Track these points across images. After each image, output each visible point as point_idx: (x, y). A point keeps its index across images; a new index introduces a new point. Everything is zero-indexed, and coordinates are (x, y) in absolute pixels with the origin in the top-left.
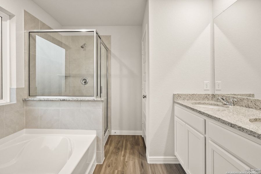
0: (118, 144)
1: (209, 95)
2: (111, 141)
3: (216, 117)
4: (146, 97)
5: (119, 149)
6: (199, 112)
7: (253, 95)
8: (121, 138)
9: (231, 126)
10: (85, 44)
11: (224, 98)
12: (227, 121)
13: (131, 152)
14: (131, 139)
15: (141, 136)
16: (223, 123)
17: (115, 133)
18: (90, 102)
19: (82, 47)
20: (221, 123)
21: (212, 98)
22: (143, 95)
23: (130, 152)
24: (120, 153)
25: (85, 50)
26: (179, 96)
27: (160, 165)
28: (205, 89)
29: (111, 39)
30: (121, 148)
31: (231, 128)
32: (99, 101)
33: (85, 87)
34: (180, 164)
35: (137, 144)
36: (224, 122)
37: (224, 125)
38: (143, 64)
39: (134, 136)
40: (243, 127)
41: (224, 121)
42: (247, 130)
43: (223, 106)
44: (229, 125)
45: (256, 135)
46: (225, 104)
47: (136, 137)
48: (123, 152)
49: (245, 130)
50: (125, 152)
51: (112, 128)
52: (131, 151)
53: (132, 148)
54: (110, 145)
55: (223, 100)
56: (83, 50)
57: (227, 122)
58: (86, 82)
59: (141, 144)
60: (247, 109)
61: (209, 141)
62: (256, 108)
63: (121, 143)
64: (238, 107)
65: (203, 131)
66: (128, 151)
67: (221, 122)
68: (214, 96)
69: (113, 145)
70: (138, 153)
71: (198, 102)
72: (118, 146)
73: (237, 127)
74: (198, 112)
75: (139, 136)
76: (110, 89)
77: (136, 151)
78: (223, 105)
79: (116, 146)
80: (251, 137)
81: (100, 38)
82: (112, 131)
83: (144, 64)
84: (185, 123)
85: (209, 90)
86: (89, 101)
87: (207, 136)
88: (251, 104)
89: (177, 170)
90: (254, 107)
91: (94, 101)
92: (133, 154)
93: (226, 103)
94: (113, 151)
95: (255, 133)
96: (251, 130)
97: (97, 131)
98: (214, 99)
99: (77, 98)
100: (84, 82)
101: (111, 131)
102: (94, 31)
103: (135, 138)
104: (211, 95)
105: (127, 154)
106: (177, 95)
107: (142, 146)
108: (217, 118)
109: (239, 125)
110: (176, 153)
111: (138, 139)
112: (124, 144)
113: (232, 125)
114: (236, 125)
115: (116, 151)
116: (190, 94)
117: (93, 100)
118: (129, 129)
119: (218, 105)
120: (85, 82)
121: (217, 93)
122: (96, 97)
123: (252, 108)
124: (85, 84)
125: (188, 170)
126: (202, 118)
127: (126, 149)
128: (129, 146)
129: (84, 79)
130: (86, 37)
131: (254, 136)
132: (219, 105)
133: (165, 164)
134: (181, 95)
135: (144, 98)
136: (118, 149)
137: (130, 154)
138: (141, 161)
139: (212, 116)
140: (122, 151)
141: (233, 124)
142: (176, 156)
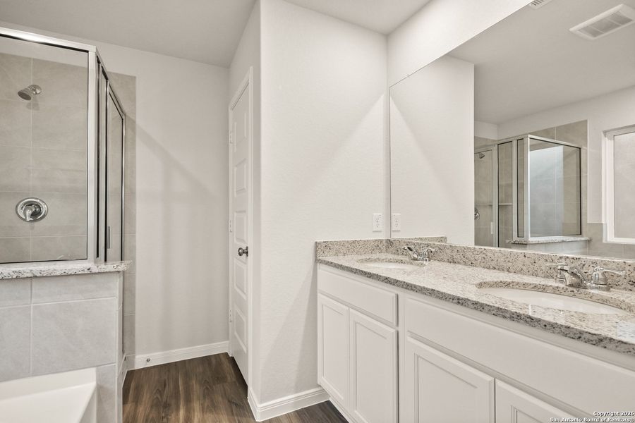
0: (161, 392)
1: (381, 241)
2: (138, 389)
3: (426, 286)
4: (247, 253)
5: (169, 405)
6: (386, 281)
7: (446, 238)
8: (169, 371)
9: (459, 303)
10: (35, 87)
11: (412, 247)
12: (449, 293)
13: (206, 405)
14: (200, 369)
15: (226, 354)
16: (441, 298)
17: (148, 361)
18: (72, 280)
19: (23, 95)
20: (438, 300)
21: (387, 247)
22: (240, 249)
23: (203, 404)
24: (173, 417)
25: (36, 106)
26: (327, 246)
27: (288, 416)
28: (374, 230)
29: (135, 88)
30: (173, 402)
31: (459, 306)
32: (110, 272)
33: (32, 228)
34: (328, 402)
35: (218, 377)
36: (443, 297)
37: (443, 303)
38: (233, 170)
39: (206, 360)
40: (483, 302)
41: (442, 293)
42: (491, 306)
43: (411, 264)
44: (454, 301)
45: (507, 315)
46: (415, 259)
47: (214, 361)
48: (182, 413)
49: (486, 308)
50: (189, 411)
51: (137, 348)
52: (207, 403)
53: (208, 392)
54: (137, 401)
55: (411, 250)
56: (28, 106)
57: (450, 295)
58: (40, 213)
59: (231, 377)
60: (452, 265)
61: (406, 340)
62: (465, 263)
63: (172, 386)
64: (437, 263)
65: (392, 319)
66: (196, 406)
67: (437, 297)
68: (390, 243)
69: (146, 397)
70: (227, 402)
71: (364, 257)
72: (164, 397)
73: (470, 304)
74: (383, 281)
75: (222, 356)
76: (133, 233)
77: (219, 399)
78: (412, 261)
79: (157, 398)
80: (499, 320)
81: (107, 79)
82: (137, 357)
83: (235, 169)
84: (346, 308)
85: (380, 231)
86: (71, 275)
87: (400, 329)
88: (457, 257)
89: (325, 416)
90: (462, 261)
91: (90, 274)
92: (213, 408)
93: (416, 256)
94: (150, 417)
95: (506, 311)
96: (497, 305)
97: (97, 371)
98: (391, 249)
99: (14, 269)
100: (29, 212)
101: (134, 357)
102: (87, 52)
103: (210, 364)
104: (384, 242)
105: (196, 414)
106: (325, 244)
107: (234, 380)
108: (428, 290)
109: (474, 300)
110: (322, 380)
111: (219, 364)
112: (181, 388)
113: (460, 301)
114: (469, 300)
115: (159, 413)
116: (348, 242)
117: (86, 272)
118: (192, 343)
119: (402, 262)
120: (35, 215)
121: (395, 236)
122: (95, 262)
123: (459, 263)
124: (35, 221)
125: (356, 411)
126: (390, 292)
127: (188, 400)
128: (196, 388)
129: (30, 204)
130: (41, 64)
131: (504, 317)
132: (404, 261)
133: (296, 411)
134: (332, 243)
135: (240, 255)
136: (164, 406)
137: (203, 410)
138: (239, 420)
139: (415, 286)
140: (178, 409)
141: (462, 299)
142: (320, 386)
